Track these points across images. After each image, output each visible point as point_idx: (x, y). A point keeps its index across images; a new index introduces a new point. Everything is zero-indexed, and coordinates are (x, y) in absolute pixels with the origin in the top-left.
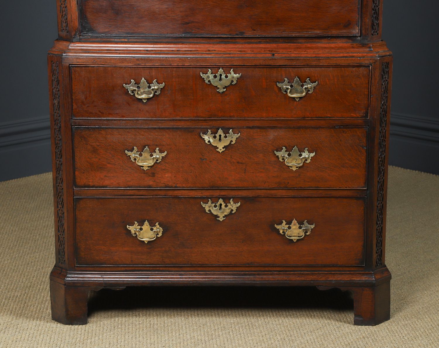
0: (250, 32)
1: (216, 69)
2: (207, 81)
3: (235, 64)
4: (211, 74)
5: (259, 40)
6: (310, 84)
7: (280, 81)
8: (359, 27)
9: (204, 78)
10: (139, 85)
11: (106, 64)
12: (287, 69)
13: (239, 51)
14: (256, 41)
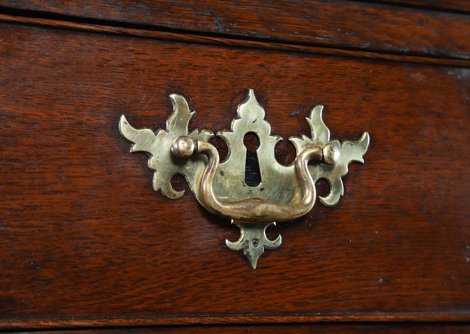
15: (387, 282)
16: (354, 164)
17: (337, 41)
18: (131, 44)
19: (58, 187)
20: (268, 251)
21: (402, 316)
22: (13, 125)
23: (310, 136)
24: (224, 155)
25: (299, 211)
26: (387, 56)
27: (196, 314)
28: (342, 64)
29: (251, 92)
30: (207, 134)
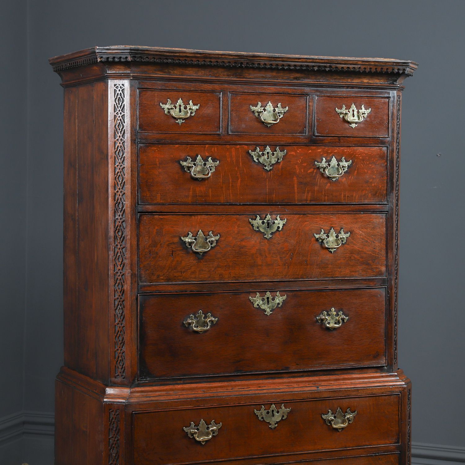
0: (294, 367)
1: (269, 405)
2: (260, 418)
3: (286, 399)
4: (264, 410)
5: (301, 374)
6: (351, 414)
7: (324, 413)
8: (386, 358)
9: (258, 415)
10: (198, 427)
11: (167, 408)
12: (331, 401)
13: (286, 386)
14: (299, 374)
15: (202, 128)
16: (197, 109)
17: (194, 90)
18: (162, 92)
19: (152, 113)
20: (182, 123)
21: (204, 133)
22: (146, 105)
23: (190, 105)
24: (176, 108)
25: (187, 117)
26: (203, 92)
27: (171, 132)
28: (195, 93)
29: (180, 98)
30: (173, 105)
